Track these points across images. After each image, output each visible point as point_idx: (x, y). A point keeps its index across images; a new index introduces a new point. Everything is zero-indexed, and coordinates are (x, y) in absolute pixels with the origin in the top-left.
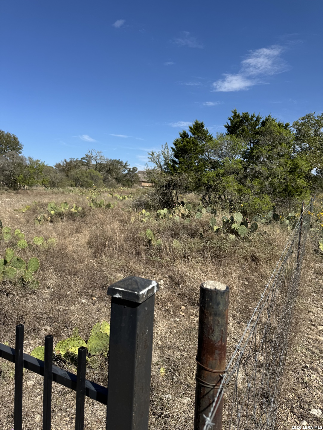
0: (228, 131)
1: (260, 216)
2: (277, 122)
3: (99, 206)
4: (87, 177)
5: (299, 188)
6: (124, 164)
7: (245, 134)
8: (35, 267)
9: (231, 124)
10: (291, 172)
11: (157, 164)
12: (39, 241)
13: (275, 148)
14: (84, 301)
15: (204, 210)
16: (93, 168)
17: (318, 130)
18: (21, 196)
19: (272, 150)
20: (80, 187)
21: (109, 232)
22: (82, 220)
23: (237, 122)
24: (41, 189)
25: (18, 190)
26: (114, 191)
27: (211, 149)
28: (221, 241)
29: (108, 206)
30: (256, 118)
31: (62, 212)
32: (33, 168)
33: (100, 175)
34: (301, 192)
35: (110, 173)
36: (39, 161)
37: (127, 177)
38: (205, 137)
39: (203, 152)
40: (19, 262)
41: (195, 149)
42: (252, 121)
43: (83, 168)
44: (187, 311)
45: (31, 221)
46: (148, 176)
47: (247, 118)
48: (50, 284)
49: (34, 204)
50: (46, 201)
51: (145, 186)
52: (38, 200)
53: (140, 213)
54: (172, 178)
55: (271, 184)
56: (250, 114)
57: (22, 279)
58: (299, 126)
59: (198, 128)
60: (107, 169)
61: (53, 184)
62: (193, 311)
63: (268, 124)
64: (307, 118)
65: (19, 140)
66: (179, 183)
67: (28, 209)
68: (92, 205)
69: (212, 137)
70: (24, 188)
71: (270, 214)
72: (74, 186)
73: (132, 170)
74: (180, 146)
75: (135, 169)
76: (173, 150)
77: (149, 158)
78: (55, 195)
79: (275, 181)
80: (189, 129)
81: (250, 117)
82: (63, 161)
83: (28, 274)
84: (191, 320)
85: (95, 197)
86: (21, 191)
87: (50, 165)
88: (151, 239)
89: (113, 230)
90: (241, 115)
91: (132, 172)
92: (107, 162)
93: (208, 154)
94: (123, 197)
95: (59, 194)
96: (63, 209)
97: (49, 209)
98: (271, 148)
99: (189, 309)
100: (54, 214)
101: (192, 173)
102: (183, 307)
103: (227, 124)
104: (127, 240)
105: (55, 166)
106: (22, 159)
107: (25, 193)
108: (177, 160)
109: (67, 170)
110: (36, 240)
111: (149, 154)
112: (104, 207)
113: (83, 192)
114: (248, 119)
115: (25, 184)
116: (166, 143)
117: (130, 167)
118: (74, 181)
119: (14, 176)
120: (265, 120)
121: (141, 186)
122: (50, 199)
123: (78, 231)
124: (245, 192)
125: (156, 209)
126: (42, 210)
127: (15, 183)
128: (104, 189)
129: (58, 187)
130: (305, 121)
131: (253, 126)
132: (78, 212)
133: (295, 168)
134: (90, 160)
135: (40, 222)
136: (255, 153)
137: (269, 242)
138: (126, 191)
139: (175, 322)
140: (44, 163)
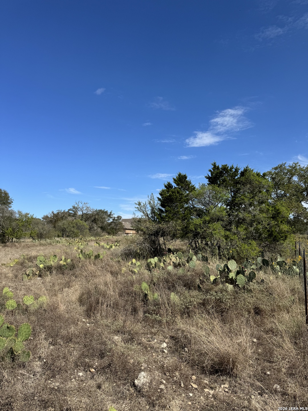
0: (209, 181)
1: (249, 262)
2: (255, 171)
3: (88, 256)
4: (73, 227)
5: (283, 233)
6: (109, 213)
7: (226, 183)
8: (26, 334)
9: (211, 175)
10: (274, 217)
11: (144, 213)
12: (29, 301)
13: (256, 196)
14: (81, 374)
15: (194, 258)
16: (79, 218)
17: (290, 178)
18: (9, 249)
19: (253, 198)
20: (67, 237)
21: (102, 287)
22: (71, 272)
23: (217, 173)
24: (29, 241)
25: (6, 243)
26: (100, 239)
27: (195, 198)
28: (221, 293)
29: (97, 257)
30: (235, 169)
31: (51, 265)
32: (22, 221)
33: (86, 225)
34: (286, 237)
35: (95, 222)
36: (28, 214)
37: (112, 226)
38: (189, 188)
39: (188, 201)
40: (9, 331)
41: (180, 198)
42: (231, 172)
43: (70, 219)
44: (198, 382)
45: (20, 276)
46: (135, 225)
47: (226, 169)
48: (42, 354)
49: (22, 257)
50: (33, 253)
51: (128, 233)
52: (26, 253)
53: (130, 263)
54: (160, 227)
55: (257, 230)
56: (229, 166)
57: (11, 352)
58: (272, 175)
59: (181, 180)
60: (93, 218)
61: (40, 236)
62: (206, 381)
63: (247, 175)
64: (280, 168)
65: (10, 195)
66: (167, 231)
67: (17, 263)
68: (81, 256)
69: (195, 187)
70: (12, 241)
71: (259, 259)
72: (60, 237)
73: (116, 218)
74: (166, 196)
75: (119, 218)
76: (159, 199)
77: (135, 207)
78: (43, 247)
79: (260, 227)
80: (173, 180)
81: (229, 168)
82: (51, 212)
83: (19, 343)
84: (206, 394)
85: (82, 247)
86: (9, 244)
87: (37, 217)
88: (147, 292)
89: (106, 284)
90: (220, 167)
91: (116, 220)
92: (93, 212)
93: (192, 203)
94: (110, 246)
95: (46, 245)
96: (52, 263)
97: (38, 262)
98: (252, 196)
99: (201, 379)
100: (43, 267)
101: (180, 221)
102: (194, 377)
103: (208, 175)
104: (121, 295)
105: (42, 218)
106: (12, 213)
107: (13, 246)
108: (163, 209)
109: (54, 221)
110: (26, 300)
111: (136, 204)
112: (93, 258)
113: (70, 242)
114: (227, 171)
115: (13, 237)
116: (152, 194)
117: (114, 216)
118: (60, 232)
119: (3, 229)
120: (244, 171)
121: (125, 233)
122: (38, 251)
123: (68, 285)
124: (232, 238)
125: (145, 258)
126: (30, 264)
127: (4, 236)
128: (90, 238)
129: (45, 238)
130: (277, 170)
131: (232, 176)
132: (67, 264)
133: (277, 214)
134: (77, 211)
135: (28, 277)
136: (238, 201)
137: (269, 292)
138: (112, 239)
139: (189, 398)
140: (32, 216)
